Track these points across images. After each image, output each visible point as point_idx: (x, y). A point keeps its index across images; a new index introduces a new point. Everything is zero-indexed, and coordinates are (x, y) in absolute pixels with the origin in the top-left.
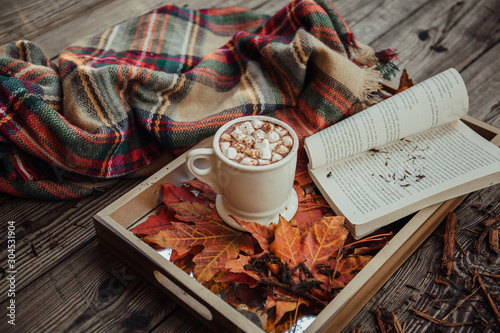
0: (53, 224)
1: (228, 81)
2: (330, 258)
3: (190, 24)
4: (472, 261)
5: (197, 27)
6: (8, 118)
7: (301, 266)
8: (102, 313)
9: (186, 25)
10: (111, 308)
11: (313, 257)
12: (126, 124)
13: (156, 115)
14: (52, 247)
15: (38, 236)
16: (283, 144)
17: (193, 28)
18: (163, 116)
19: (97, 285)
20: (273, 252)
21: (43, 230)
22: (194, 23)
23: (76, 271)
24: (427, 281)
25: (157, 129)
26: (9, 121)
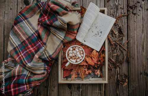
0: (49, 84)
1: (48, 32)
2: (98, 58)
3: (24, 21)
4: (114, 39)
5: (26, 20)
6: (28, 85)
7: (95, 63)
8: (73, 91)
9: (24, 22)
10: (73, 89)
11: (95, 60)
12: (45, 64)
13: (47, 57)
14: (54, 87)
15: (50, 87)
16: (80, 51)
17: (25, 22)
18: (49, 56)
19: (68, 88)
20: (89, 64)
21: (49, 86)
22: (24, 20)
23: (62, 88)
24: (111, 48)
25: (51, 60)
26: (29, 86)
